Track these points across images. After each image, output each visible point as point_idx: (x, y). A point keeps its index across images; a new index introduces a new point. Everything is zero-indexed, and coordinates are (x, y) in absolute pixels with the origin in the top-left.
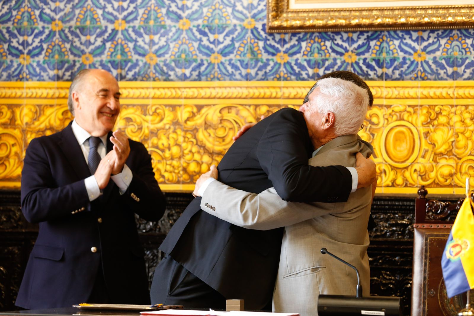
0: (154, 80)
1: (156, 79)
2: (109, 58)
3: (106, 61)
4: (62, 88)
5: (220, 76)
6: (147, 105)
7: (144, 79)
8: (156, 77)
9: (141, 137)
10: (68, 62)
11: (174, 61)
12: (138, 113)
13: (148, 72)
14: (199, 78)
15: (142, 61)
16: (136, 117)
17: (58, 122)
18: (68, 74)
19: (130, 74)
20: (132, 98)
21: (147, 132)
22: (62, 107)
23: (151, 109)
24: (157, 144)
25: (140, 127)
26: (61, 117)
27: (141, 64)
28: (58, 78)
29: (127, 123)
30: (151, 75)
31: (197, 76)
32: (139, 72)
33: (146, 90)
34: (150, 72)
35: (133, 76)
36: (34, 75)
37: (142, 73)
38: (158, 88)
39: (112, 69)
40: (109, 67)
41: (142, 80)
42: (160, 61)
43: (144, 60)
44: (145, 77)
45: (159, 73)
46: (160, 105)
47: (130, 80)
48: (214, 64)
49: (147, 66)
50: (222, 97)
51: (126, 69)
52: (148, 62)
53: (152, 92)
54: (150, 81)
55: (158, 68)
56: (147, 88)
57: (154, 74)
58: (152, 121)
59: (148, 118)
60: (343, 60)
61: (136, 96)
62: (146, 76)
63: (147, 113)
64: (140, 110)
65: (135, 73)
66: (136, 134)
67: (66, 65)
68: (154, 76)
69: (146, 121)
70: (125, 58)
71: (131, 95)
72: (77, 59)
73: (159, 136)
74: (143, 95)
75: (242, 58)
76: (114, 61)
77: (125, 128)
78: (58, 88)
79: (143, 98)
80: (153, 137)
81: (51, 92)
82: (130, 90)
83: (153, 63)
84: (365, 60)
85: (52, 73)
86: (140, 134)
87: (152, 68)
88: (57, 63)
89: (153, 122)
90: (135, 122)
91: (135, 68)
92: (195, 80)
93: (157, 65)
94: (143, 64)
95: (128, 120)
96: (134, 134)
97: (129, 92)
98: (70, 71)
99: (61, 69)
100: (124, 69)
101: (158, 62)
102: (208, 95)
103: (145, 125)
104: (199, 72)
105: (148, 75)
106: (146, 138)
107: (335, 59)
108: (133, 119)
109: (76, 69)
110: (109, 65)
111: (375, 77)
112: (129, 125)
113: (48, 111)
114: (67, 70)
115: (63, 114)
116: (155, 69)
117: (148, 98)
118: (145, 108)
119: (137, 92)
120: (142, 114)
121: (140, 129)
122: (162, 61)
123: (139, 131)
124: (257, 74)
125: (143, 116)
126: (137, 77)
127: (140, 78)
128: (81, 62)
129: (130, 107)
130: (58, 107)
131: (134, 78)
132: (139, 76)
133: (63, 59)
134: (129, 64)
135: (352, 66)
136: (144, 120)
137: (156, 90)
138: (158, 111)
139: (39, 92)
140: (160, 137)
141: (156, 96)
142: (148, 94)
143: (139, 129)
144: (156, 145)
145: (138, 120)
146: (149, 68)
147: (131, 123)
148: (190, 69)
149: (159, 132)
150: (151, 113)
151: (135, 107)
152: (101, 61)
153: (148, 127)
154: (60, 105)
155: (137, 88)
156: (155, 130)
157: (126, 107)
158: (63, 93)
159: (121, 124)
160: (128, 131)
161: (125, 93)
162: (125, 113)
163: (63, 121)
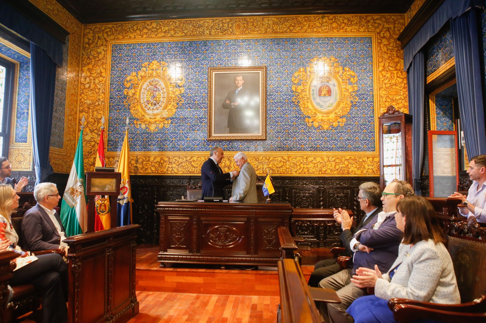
1: (182, 151)
3: (171, 147)
5: (196, 150)
10: (162, 147)
11: (186, 147)
12: (178, 158)
17: (159, 160)
22: (160, 157)
28: (159, 151)
36: (154, 150)
39: (172, 149)
43: (179, 147)
46: (183, 156)
47: (176, 151)
48: (195, 148)
50: (197, 155)
51: (175, 149)
53: (181, 154)
70: (175, 146)
75: (202, 146)
81: (158, 154)
83: (181, 147)
84: (229, 147)
85: (158, 150)
88: (159, 147)
91: (177, 148)
92: (191, 151)
95: (176, 160)
98: (162, 149)
99: (160, 149)
102: (194, 154)
103: (180, 161)
104: (192, 149)
109: (164, 149)
111: (231, 151)
113: (157, 158)
116: (182, 149)
119: (178, 154)
121: (178, 162)
122: (183, 147)
124: (205, 150)
128: (165, 147)
132: (178, 150)
135: (226, 148)
139: (155, 154)
144: (182, 165)
145: (178, 160)
148: (190, 149)
149: (183, 162)
150: (181, 158)
152: (169, 147)
158: (161, 154)
159: (174, 161)
160: (176, 162)
161: (175, 154)
162: (175, 158)
163: (161, 160)
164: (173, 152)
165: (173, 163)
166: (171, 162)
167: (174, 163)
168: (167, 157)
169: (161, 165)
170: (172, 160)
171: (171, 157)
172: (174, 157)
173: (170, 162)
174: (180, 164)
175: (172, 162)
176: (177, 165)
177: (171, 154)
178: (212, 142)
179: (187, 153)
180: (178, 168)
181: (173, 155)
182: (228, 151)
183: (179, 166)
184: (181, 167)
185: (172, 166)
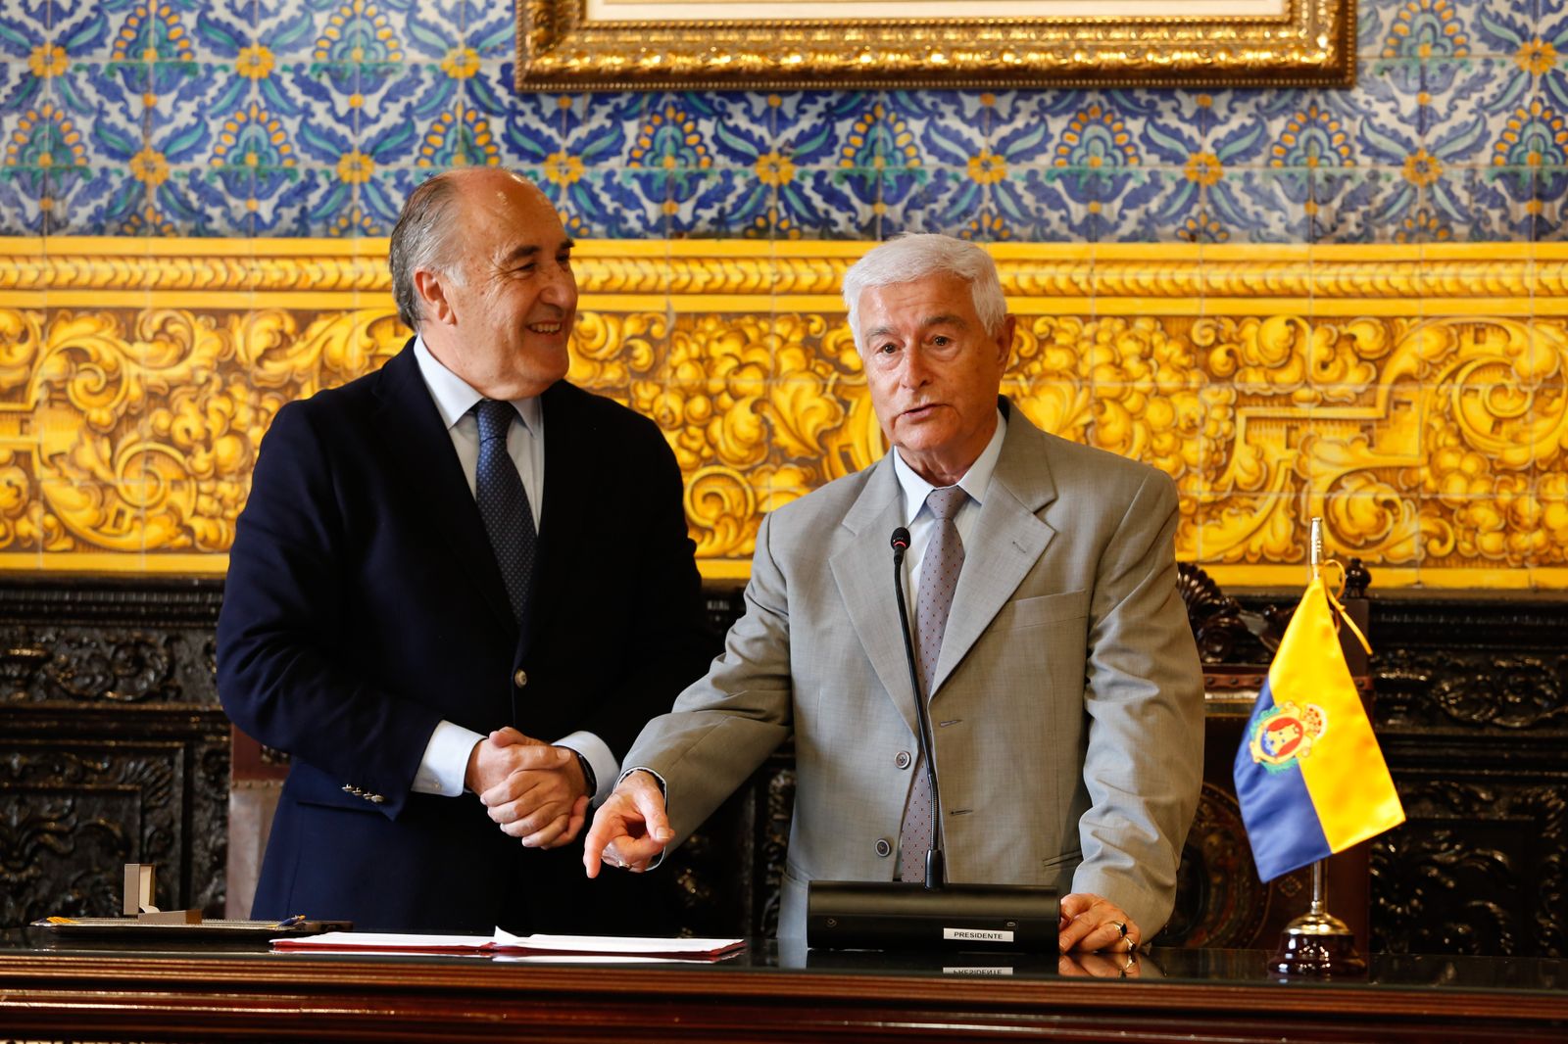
0: (159, 233)
1: (166, 228)
2: (13, 162)
3: (3, 174)
5: (367, 222)
6: (137, 310)
7: (128, 229)
8: (165, 222)
9: (115, 409)
11: (224, 175)
12: (108, 333)
13: (140, 209)
14: (302, 228)
15: (121, 174)
16: (102, 347)
19: (83, 214)
20: (88, 287)
21: (135, 391)
23: (150, 323)
24: (169, 429)
25: (111, 378)
27: (116, 182)
29: (73, 366)
30: (149, 216)
31: (295, 220)
32: (111, 205)
33: (132, 265)
34: (146, 208)
35: (90, 218)
37: (120, 209)
38: (172, 258)
39: (23, 198)
40: (15, 192)
41: (120, 233)
42: (176, 175)
43: (127, 170)
44: (128, 222)
45: (173, 211)
46: (178, 310)
47: (82, 232)
48: (350, 184)
49: (135, 191)
50: (375, 286)
51: (70, 197)
52: (139, 178)
53: (152, 271)
54: (144, 235)
55: (170, 197)
56: (137, 257)
57: (157, 213)
58: (149, 359)
59: (139, 349)
60: (751, 177)
61: (100, 281)
62: (134, 219)
63: (138, 334)
64: (114, 325)
65: (98, 210)
66: (102, 399)
68: (159, 220)
69: (135, 360)
70: (62, 164)
71: (85, 279)
73: (174, 407)
74: (123, 277)
76: (30, 173)
77: (65, 381)
79: (124, 287)
80: (155, 407)
82: (82, 264)
83: (154, 181)
84: (819, 177)
86: (113, 399)
87: (152, 194)
89: (153, 363)
90: (99, 360)
91: (98, 195)
92: (289, 234)
93: (169, 185)
94: (123, 182)
95: (76, 355)
96: (94, 400)
97: (78, 271)
100: (63, 197)
101: (172, 178)
102: (331, 279)
103: (130, 370)
104: (303, 210)
105: (141, 218)
106: (134, 412)
107: (727, 175)
108: (91, 351)
111: (852, 229)
112: (78, 372)
116: (162, 199)
117: (138, 288)
118: (130, 317)
119: (104, 271)
120: (118, 337)
121: (115, 382)
122: (184, 175)
123: (111, 391)
125: (124, 345)
126: (103, 222)
127: (114, 225)
129: (81, 314)
131: (96, 227)
132: (109, 218)
134: (80, 184)
135: (781, 196)
136: (127, 357)
137: (164, 265)
138: (171, 328)
140: (178, 407)
141: (165, 282)
142: (138, 275)
143: (108, 383)
144: (165, 434)
145: (108, 355)
146: (142, 194)
147: (83, 366)
148: (274, 200)
149: (176, 393)
150: (149, 335)
151: (98, 316)
153: (139, 377)
155: (104, 257)
156: (162, 388)
157: (69, 314)
159: (52, 367)
160: (76, 388)
161: (66, 271)
162: (68, 334)
164: (31, 244)
165: (37, 393)
166: (6, 379)
167: (57, 394)
170: (21, 352)
171: (5, 322)
172: (52, 314)
174: (129, 418)
175: (19, 390)
176: (93, 429)
177: (12, 272)
178: (579, 114)
179: (233, 264)
180: (112, 466)
181: (32, 288)
182: (802, 236)
183: (121, 445)
184: (149, 456)
185: (24, 439)
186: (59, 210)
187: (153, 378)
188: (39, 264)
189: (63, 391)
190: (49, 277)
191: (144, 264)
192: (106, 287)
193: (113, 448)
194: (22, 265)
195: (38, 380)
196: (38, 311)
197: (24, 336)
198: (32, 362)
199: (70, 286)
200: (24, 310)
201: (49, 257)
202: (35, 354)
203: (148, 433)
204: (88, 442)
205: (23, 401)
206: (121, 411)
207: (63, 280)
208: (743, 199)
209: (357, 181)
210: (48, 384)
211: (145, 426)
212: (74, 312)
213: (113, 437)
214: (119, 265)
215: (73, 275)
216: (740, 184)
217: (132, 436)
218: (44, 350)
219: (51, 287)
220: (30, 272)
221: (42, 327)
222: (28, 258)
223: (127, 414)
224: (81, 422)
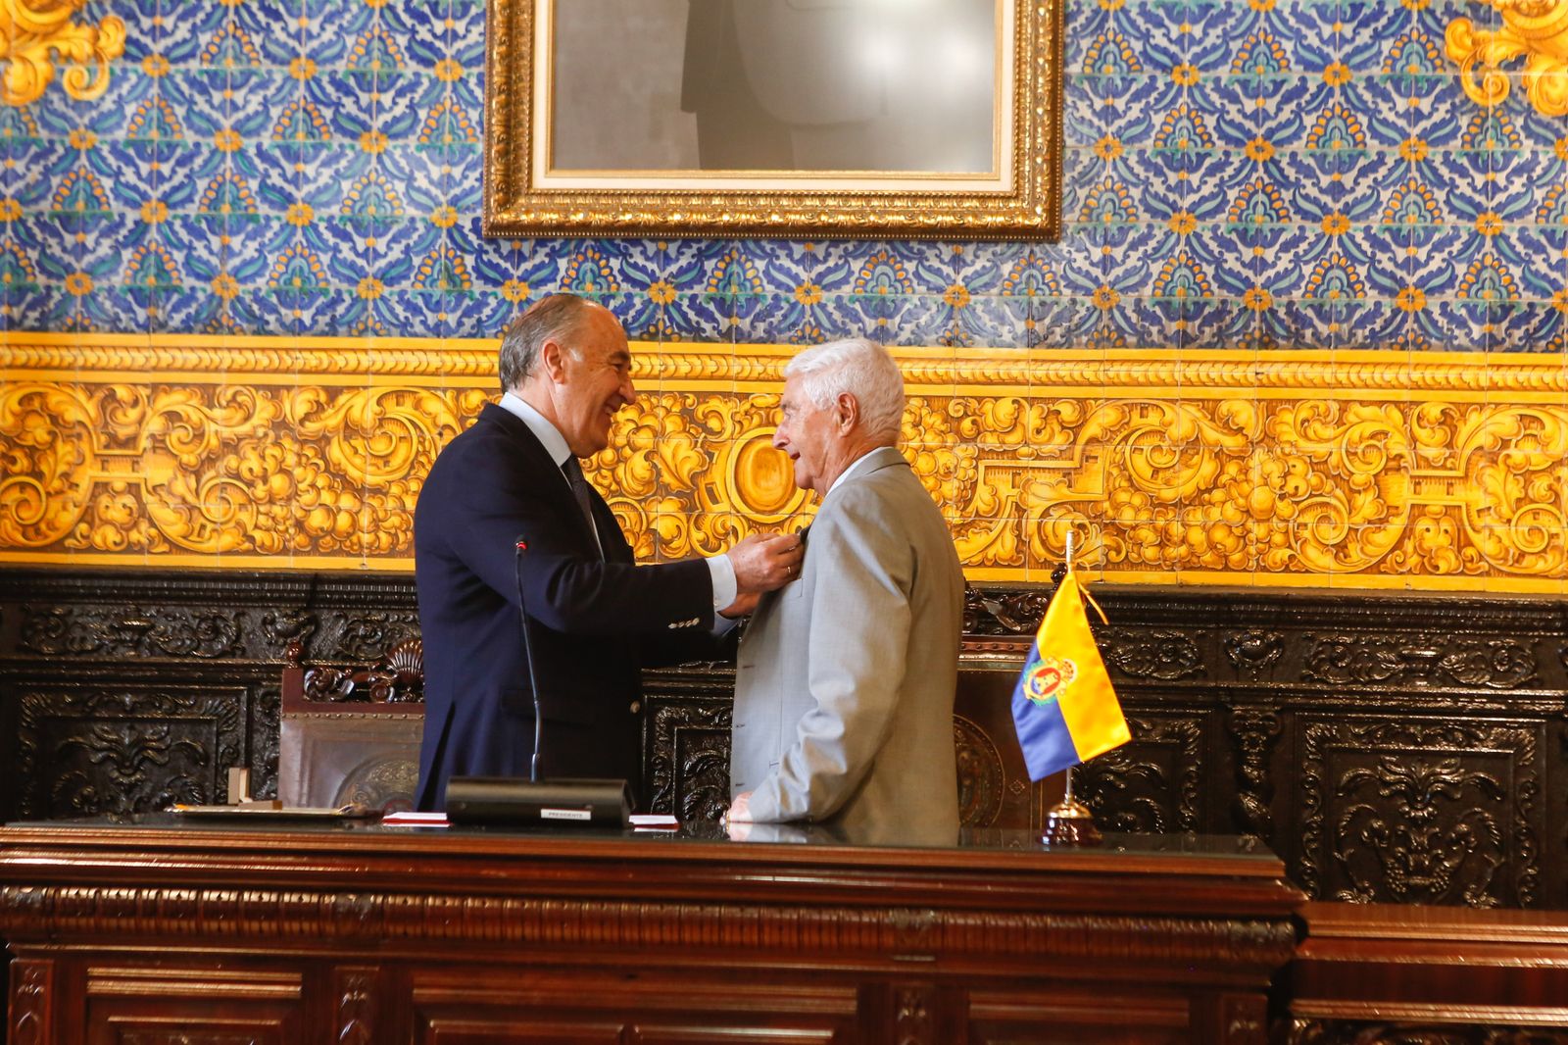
0: (232, 332)
1: (236, 329)
2: (128, 282)
3: (122, 290)
4: (19, 346)
5: (378, 326)
6: (215, 386)
7: (209, 329)
8: (236, 325)
9: (200, 454)
10: (33, 288)
11: (277, 292)
12: (195, 402)
13: (218, 315)
14: (332, 330)
15: (204, 290)
16: (190, 411)
17: (10, 420)
18: (33, 315)
19: (177, 319)
20: (181, 370)
21: (214, 442)
22: (20, 388)
23: (225, 394)
24: (238, 468)
25: (197, 433)
26: (16, 408)
27: (201, 296)
28: (11, 324)
29: (170, 424)
30: (225, 321)
31: (327, 324)
32: (197, 312)
33: (212, 354)
34: (222, 315)
35: (183, 322)
37: (204, 315)
38: (240, 349)
39: (136, 307)
40: (130, 303)
41: (204, 332)
42: (244, 292)
43: (209, 288)
44: (211, 325)
45: (242, 318)
46: (244, 386)
47: (177, 331)
48: (366, 300)
49: (215, 303)
50: (383, 370)
51: (169, 307)
52: (218, 294)
53: (226, 359)
54: (221, 333)
55: (239, 307)
56: (215, 349)
57: (230, 318)
58: (225, 419)
59: (217, 413)
60: (646, 298)
61: (190, 365)
62: (214, 322)
63: (216, 402)
64: (199, 396)
65: (189, 315)
66: (191, 447)
67: (30, 297)
68: (231, 323)
69: (214, 420)
70: (163, 284)
71: (179, 364)
72: (53, 283)
73: (241, 453)
74: (206, 362)
75: (429, 289)
76: (140, 290)
77: (165, 435)
78: (9, 346)
79: (207, 370)
80: (228, 453)
82: (177, 354)
83: (228, 296)
84: (693, 298)
86: (198, 447)
87: (227, 305)
88: (9, 291)
89: (227, 422)
90: (189, 420)
91: (189, 306)
92: (323, 334)
93: (239, 299)
94: (206, 296)
95: (172, 416)
96: (184, 448)
97: (174, 358)
98: (39, 310)
99: (18, 304)
100: (163, 307)
101: (241, 294)
102: (353, 365)
103: (210, 428)
104: (333, 317)
105: (219, 321)
106: (213, 456)
107: (629, 296)
108: (183, 414)
109: (52, 305)
110: (130, 298)
111: (715, 334)
112: (173, 429)
114: (31, 307)
115: (20, 403)
116: (233, 308)
117: (217, 370)
118: (211, 391)
119: (192, 358)
120: (202, 404)
121: (199, 435)
122: (249, 292)
123: (197, 441)
124: (460, 324)
125: (206, 410)
126: (192, 324)
127: (200, 326)
128: (63, 290)
129: (176, 388)
130: (10, 387)
131: (187, 328)
132: (196, 322)
133: (22, 282)
134: (175, 298)
135: (666, 311)
136: (208, 418)
137: (235, 355)
138: (240, 399)
140: (244, 453)
141: (236, 366)
142: (217, 361)
143: (195, 436)
144: (235, 472)
145: (195, 417)
146: (220, 305)
147: (177, 424)
148: (313, 310)
149: (243, 443)
150: (224, 403)
151: (188, 390)
152: (110, 290)
153: (217, 432)
154: (15, 382)
155: (192, 349)
156: (232, 440)
157: (167, 388)
158: (22, 356)
159: (155, 425)
160: (172, 440)
161: (166, 358)
162: (165, 402)
163: (21, 417)
164: (141, 339)
165: (144, 443)
166: (123, 433)
167: (159, 444)
168: (90, 389)
169: (23, 463)
170: (133, 414)
171: (122, 393)
172: (155, 387)
173: (114, 441)
174: (210, 460)
175: (131, 441)
176: (184, 468)
177: (127, 358)
178: (527, 253)
179: (284, 354)
180: (197, 494)
181: (142, 370)
182: (681, 339)
183: (204, 478)
184: (224, 487)
185: (135, 475)
186: (160, 315)
187: (226, 433)
188: (147, 353)
189: (163, 441)
190: (153, 362)
191: (220, 353)
192: (194, 370)
193: (198, 481)
194: (134, 354)
195: (145, 434)
196: (145, 385)
197: (136, 403)
198: (140, 422)
199: (169, 369)
200: (135, 385)
201: (154, 348)
202: (143, 415)
203: (222, 471)
204: (179, 476)
205: (135, 448)
206: (204, 456)
207: (163, 364)
208: (640, 313)
209: (371, 298)
210: (153, 436)
211: (221, 466)
212: (171, 387)
213: (198, 474)
214: (203, 354)
215: (170, 360)
216: (638, 302)
217: (211, 473)
218: (149, 412)
219: (155, 369)
220: (140, 359)
221: (148, 397)
222: (138, 349)
223: (208, 457)
224: (175, 463)
